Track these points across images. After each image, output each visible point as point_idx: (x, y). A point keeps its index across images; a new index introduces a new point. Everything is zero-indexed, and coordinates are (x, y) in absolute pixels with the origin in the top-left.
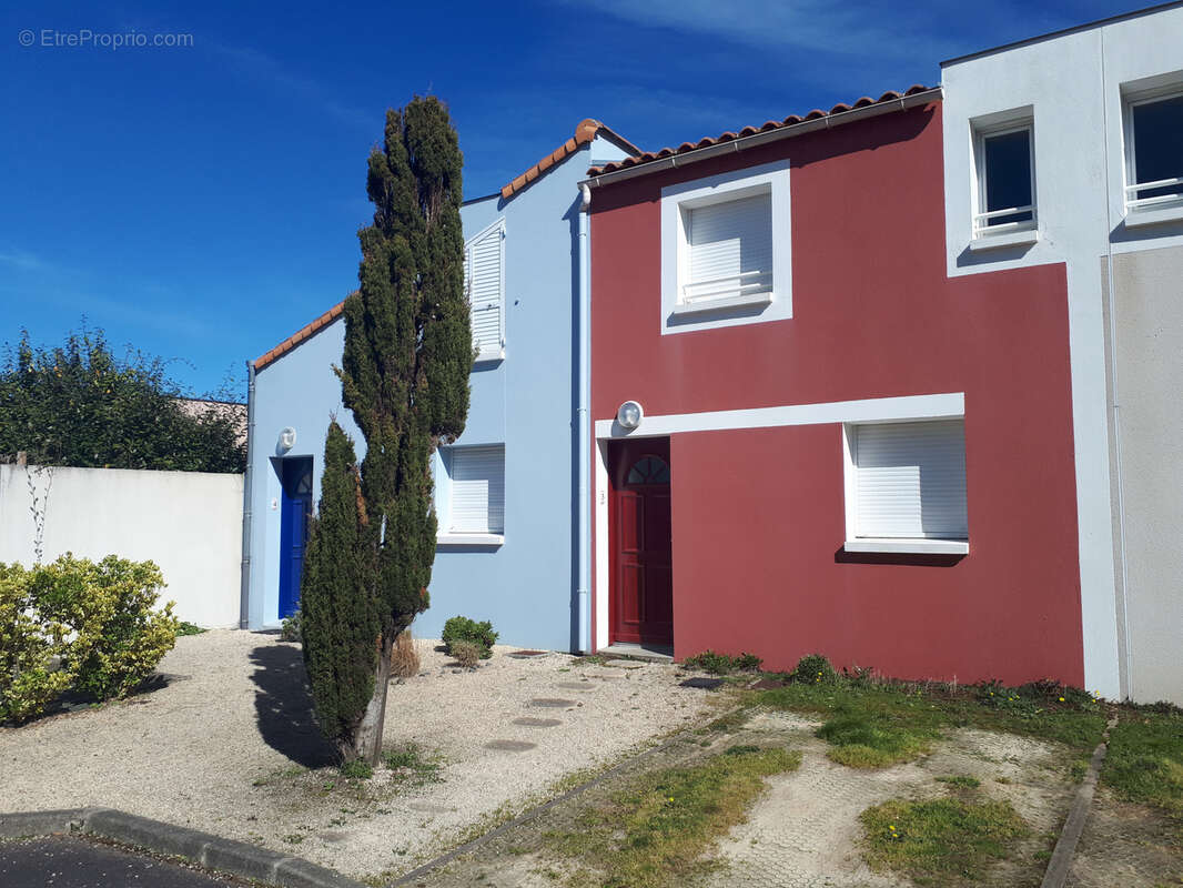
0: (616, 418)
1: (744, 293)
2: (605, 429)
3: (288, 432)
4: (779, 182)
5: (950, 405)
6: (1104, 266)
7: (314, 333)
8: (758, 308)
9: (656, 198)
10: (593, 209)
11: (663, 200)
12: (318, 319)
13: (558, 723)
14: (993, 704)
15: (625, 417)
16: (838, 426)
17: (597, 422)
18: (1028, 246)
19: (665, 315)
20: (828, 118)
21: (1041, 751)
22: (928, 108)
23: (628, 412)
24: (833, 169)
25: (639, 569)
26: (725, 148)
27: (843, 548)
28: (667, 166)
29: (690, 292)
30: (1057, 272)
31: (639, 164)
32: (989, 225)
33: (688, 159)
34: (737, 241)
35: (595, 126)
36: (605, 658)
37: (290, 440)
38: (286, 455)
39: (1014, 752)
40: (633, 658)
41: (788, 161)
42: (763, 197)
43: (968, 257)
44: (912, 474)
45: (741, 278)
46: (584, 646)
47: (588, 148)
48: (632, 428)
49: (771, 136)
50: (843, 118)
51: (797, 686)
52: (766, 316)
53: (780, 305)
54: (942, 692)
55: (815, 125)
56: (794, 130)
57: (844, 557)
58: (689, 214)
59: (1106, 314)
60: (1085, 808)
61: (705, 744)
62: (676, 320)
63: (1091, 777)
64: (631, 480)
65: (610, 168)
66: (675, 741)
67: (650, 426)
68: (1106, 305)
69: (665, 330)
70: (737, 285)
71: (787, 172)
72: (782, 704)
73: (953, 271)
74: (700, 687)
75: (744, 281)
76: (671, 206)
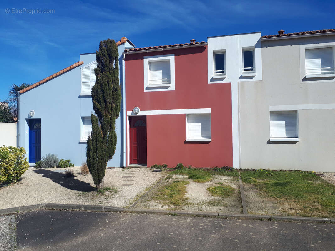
0: (133, 111)
1: (163, 84)
2: (130, 113)
3: (32, 112)
4: (172, 59)
5: (208, 110)
6: (238, 84)
7: (40, 84)
8: (167, 87)
9: (142, 59)
10: (125, 60)
11: (144, 60)
12: (41, 81)
13: (133, 180)
14: (218, 171)
15: (135, 111)
16: (185, 114)
17: (128, 112)
18: (224, 78)
19: (145, 87)
20: (184, 46)
21: (230, 178)
22: (205, 47)
23: (136, 110)
24: (185, 58)
25: (137, 147)
26: (160, 50)
27: (186, 140)
28: (146, 52)
29: (150, 82)
30: (229, 84)
31: (138, 50)
32: (216, 73)
33: (151, 51)
34: (161, 71)
35: (126, 39)
36: (131, 168)
37: (33, 114)
38: (32, 118)
39: (225, 179)
40: (137, 167)
41: (174, 54)
42: (169, 61)
43: (212, 80)
44: (199, 125)
45: (162, 80)
46: (124, 165)
47: (124, 44)
48: (137, 113)
49: (171, 48)
50: (187, 46)
51: (177, 170)
52: (169, 89)
53: (172, 87)
54: (207, 169)
55: (180, 47)
56: (176, 48)
57: (186, 142)
58: (150, 63)
59: (238, 94)
60: (242, 185)
61: (168, 181)
62: (147, 88)
63: (240, 181)
64: (135, 126)
65: (131, 50)
66: (161, 181)
67: (141, 113)
68: (238, 92)
69: (145, 91)
70: (161, 81)
71: (174, 57)
72: (177, 173)
73: (209, 82)
74: (157, 171)
75: (163, 81)
76: (146, 61)
